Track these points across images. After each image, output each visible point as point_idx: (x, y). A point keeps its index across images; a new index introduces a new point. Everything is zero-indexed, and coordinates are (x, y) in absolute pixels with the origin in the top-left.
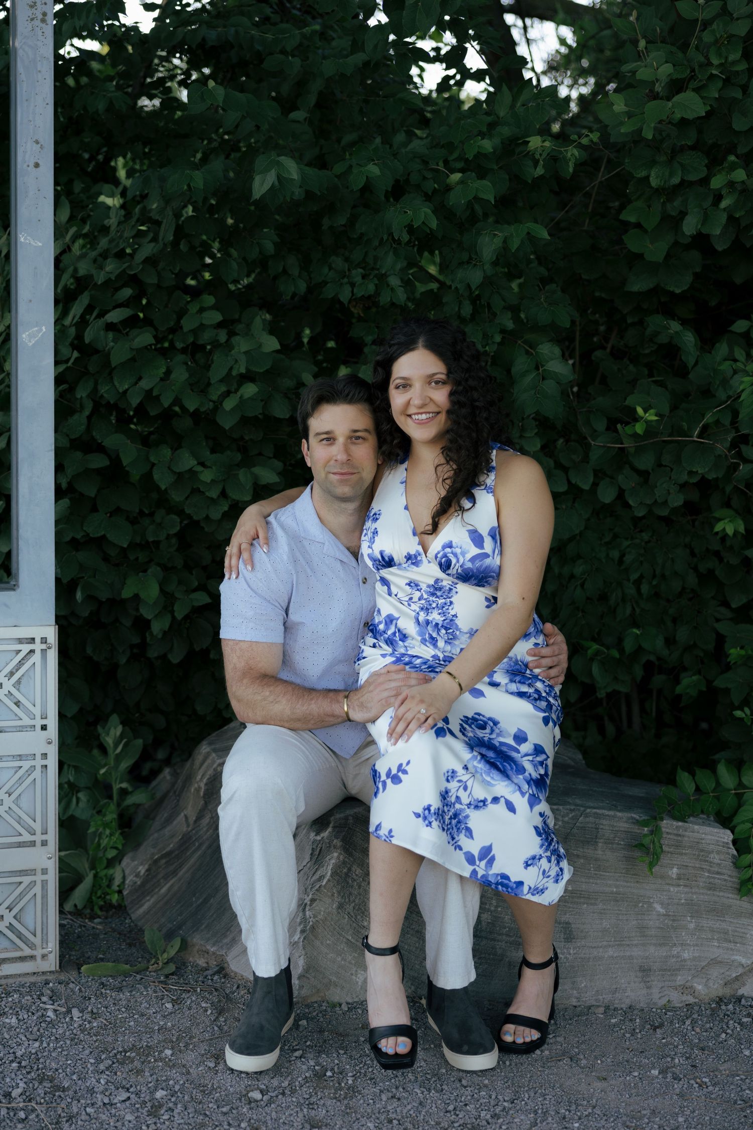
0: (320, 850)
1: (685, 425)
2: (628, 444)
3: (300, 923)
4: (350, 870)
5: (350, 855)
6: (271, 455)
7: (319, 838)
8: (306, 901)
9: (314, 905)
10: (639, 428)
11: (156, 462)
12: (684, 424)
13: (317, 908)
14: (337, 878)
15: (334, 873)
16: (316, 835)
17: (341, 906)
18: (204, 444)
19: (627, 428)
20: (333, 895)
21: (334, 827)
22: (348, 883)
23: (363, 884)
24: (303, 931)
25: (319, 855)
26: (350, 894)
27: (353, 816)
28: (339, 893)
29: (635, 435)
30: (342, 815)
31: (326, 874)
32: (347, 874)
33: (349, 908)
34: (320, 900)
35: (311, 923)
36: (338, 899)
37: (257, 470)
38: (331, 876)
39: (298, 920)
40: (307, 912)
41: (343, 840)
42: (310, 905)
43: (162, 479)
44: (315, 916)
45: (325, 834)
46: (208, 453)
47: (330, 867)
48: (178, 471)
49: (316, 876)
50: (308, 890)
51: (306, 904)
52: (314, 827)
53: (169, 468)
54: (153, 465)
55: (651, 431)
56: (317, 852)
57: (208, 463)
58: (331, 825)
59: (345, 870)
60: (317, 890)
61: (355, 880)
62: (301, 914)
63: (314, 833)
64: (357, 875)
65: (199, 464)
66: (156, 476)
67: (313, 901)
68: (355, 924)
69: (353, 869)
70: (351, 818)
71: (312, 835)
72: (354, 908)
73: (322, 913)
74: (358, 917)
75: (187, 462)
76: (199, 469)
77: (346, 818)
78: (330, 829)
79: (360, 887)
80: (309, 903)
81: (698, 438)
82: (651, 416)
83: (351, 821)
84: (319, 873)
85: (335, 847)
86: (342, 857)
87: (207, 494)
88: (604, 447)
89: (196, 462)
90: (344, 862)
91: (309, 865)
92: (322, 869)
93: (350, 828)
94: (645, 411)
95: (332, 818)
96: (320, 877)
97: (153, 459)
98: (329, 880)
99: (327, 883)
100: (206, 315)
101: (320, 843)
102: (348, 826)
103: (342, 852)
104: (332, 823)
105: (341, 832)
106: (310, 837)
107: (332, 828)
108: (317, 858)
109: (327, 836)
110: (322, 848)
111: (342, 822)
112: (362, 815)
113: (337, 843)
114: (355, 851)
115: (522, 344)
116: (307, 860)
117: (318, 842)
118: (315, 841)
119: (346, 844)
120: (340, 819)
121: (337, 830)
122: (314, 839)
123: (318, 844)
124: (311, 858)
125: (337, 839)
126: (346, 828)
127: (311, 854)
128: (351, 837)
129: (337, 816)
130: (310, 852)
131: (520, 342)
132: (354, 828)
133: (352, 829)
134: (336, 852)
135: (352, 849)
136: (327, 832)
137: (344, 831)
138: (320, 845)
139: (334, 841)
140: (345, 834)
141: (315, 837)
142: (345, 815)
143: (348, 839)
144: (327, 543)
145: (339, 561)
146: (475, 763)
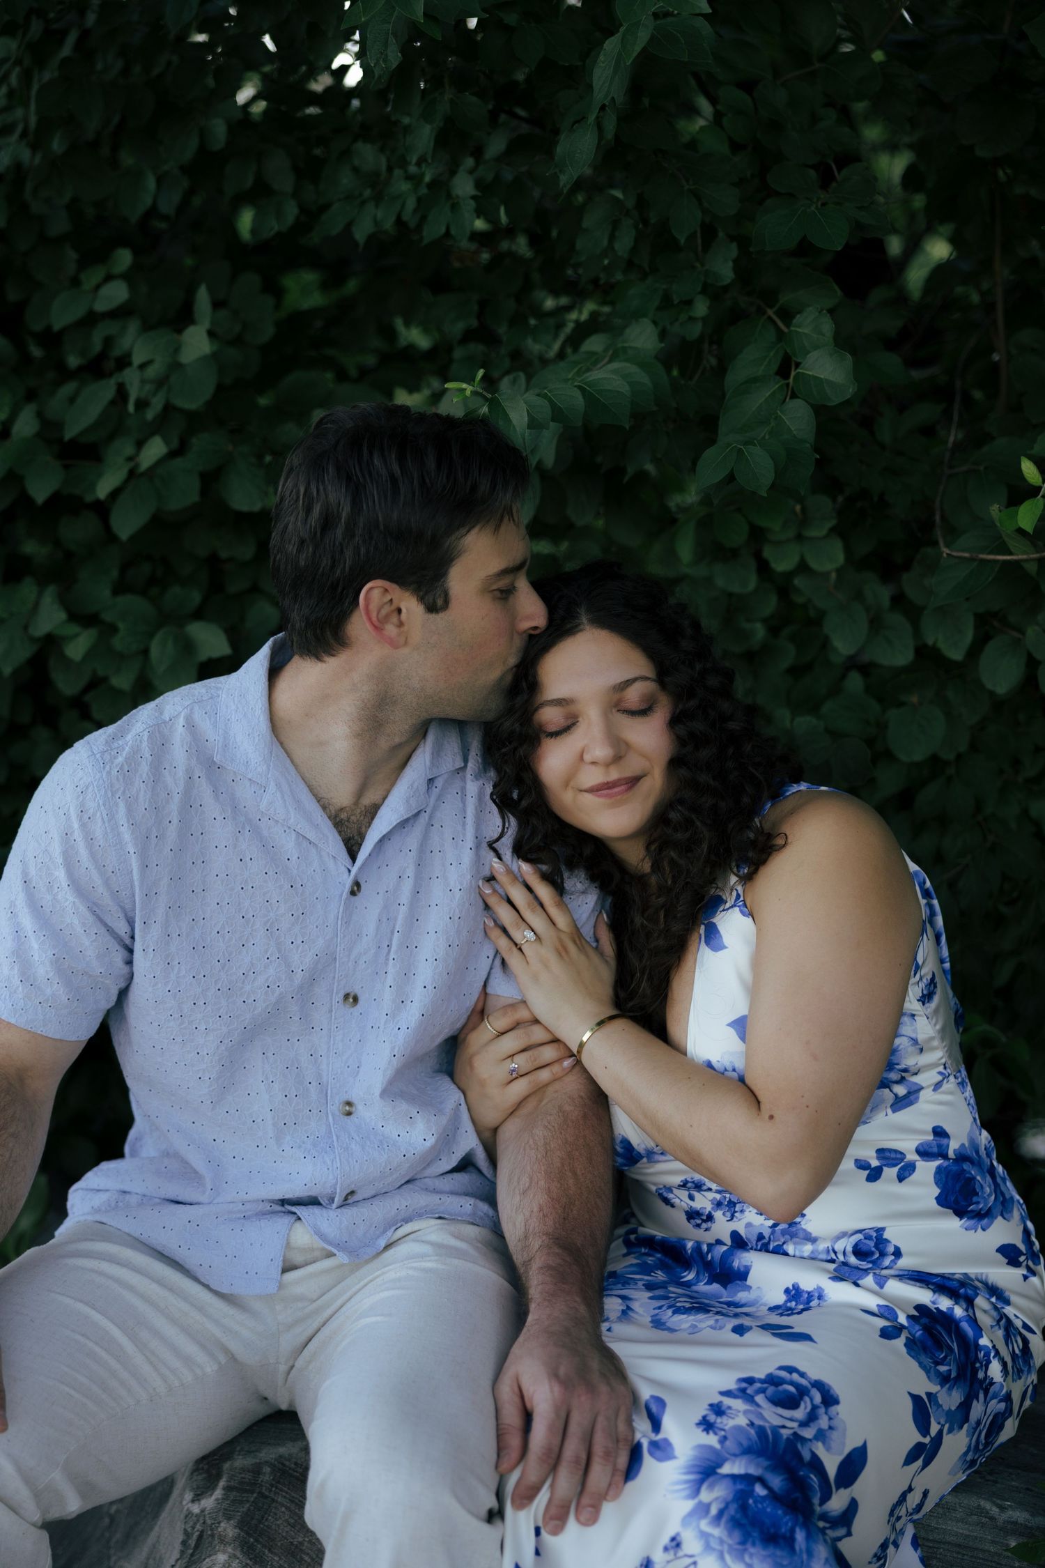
0: (200, 1537)
5: (258, 1559)
7: (196, 1509)
10: (1027, 518)
16: (193, 1501)
21: (228, 1489)
25: (195, 1548)
27: (272, 1465)
30: (249, 1461)
41: (242, 1525)
45: (209, 1503)
52: (193, 1477)
56: (192, 1542)
58: (222, 1483)
63: (191, 1495)
70: (267, 1470)
71: (189, 1496)
77: (256, 1470)
78: (218, 1493)
83: (267, 1476)
85: (222, 1541)
86: (235, 1565)
88: (972, 559)
93: (261, 1494)
95: (227, 1466)
101: (198, 1521)
102: (258, 1490)
103: (238, 1554)
104: (224, 1479)
105: (241, 1502)
106: (184, 1503)
107: (224, 1489)
108: (192, 1555)
109: (212, 1509)
110: (202, 1532)
111: (248, 1476)
112: (296, 1464)
113: (228, 1529)
114: (269, 1550)
115: (775, 317)
116: (176, 1555)
117: (195, 1519)
118: (189, 1514)
119: (247, 1533)
120: (243, 1470)
121: (232, 1495)
122: (188, 1509)
123: (195, 1524)
124: (182, 1552)
125: (229, 1519)
126: (253, 1492)
127: (184, 1543)
128: (263, 1517)
129: (240, 1462)
130: (181, 1537)
131: (770, 312)
132: (272, 1495)
133: (266, 1497)
134: (224, 1552)
135: (264, 1546)
136: (213, 1497)
137: (248, 1501)
138: (198, 1527)
139: (222, 1524)
140: (249, 1510)
141: (190, 1505)
142: (254, 1461)
143: (254, 1522)
144: (272, 788)
145: (294, 835)
146: (704, 1525)
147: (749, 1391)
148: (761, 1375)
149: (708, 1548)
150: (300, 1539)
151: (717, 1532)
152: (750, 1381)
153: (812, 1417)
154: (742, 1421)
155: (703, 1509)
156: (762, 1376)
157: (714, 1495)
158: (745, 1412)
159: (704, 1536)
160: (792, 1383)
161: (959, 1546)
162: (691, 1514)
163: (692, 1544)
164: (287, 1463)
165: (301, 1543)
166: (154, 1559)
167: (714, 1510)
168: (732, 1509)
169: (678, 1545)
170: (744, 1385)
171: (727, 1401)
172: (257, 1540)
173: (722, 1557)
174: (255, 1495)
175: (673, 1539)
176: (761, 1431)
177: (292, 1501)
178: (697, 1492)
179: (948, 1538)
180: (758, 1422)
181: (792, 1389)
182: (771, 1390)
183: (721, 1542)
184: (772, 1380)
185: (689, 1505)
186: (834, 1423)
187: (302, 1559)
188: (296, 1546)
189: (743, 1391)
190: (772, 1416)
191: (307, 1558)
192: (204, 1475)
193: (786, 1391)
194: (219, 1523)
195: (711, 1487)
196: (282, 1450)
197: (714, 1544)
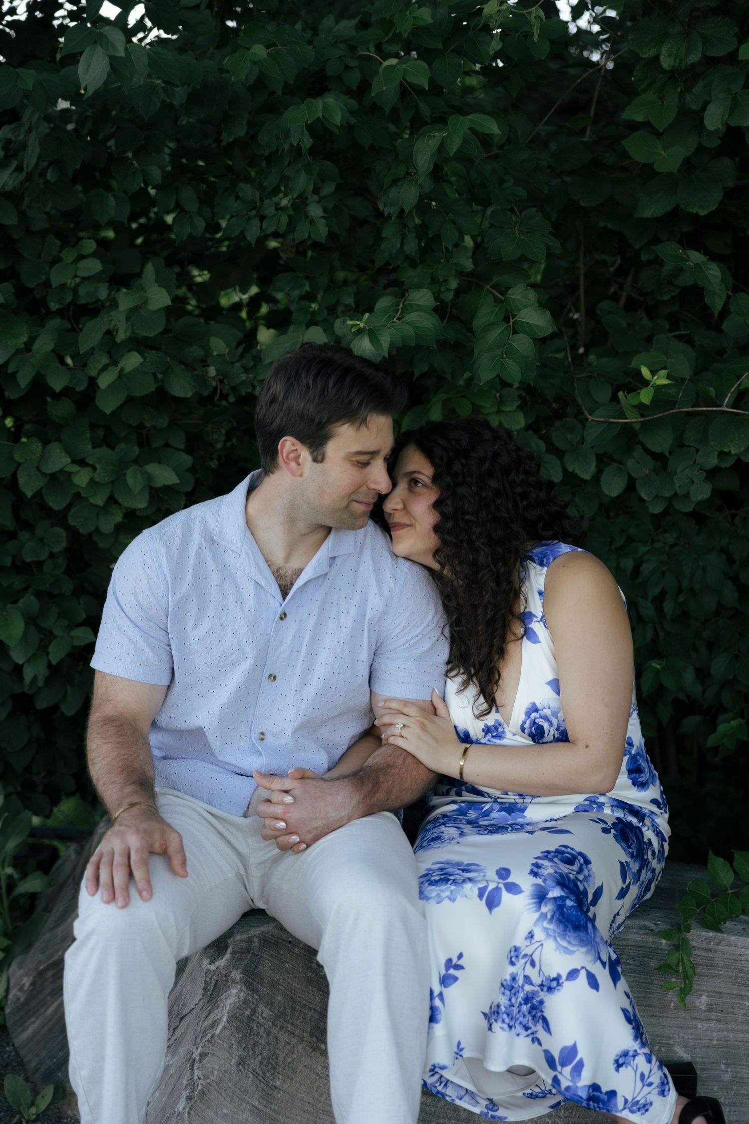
0: (216, 983)
1: (712, 391)
2: (633, 419)
3: (187, 1087)
4: (254, 1011)
5: (255, 991)
6: (182, 447)
7: (213, 967)
8: (194, 1056)
9: (205, 1062)
10: (645, 396)
11: (21, 461)
12: (711, 389)
13: (209, 1065)
14: (235, 1023)
15: (232, 1018)
16: (210, 964)
17: (242, 1061)
18: (88, 435)
19: (629, 396)
20: (231, 1047)
21: (233, 953)
22: (252, 1029)
23: (273, 1030)
24: (189, 1098)
25: (214, 990)
26: (256, 1044)
27: (258, 937)
28: (239, 1043)
29: (640, 407)
30: (245, 936)
31: (222, 1018)
32: (250, 1018)
33: (255, 1063)
34: (213, 1054)
35: (200, 1087)
36: (237, 1052)
37: (153, 468)
38: (228, 1021)
39: (185, 1082)
40: (196, 1072)
41: (244, 972)
42: (200, 1062)
43: (29, 485)
44: (206, 1077)
45: (222, 962)
46: (90, 447)
47: (227, 1009)
48: (48, 472)
49: (209, 1021)
50: (198, 1040)
51: (194, 1060)
52: (208, 951)
53: (38, 468)
54: (19, 465)
55: (662, 399)
56: (211, 987)
57: (90, 461)
58: (229, 951)
59: (248, 1013)
60: (208, 1041)
61: (261, 1025)
62: (188, 1073)
63: (208, 961)
64: (264, 1018)
65: (73, 462)
66: (21, 481)
67: (203, 1055)
68: (262, 1085)
69: (259, 1010)
70: (256, 940)
71: (206, 962)
72: (261, 1063)
73: (216, 1072)
74: (268, 1075)
75: (58, 460)
76: (74, 468)
77: (250, 941)
78: (228, 956)
79: (268, 1034)
80: (197, 1058)
81: (732, 408)
82: (661, 380)
83: (256, 943)
84: (212, 1016)
85: (233, 981)
86: (242, 995)
87: (92, 500)
88: (605, 422)
89: (69, 460)
90: (246, 1002)
91: (201, 1003)
92: (216, 1011)
93: (254, 954)
94: (653, 373)
95: (231, 940)
96: (214, 1022)
97: (17, 457)
98: (225, 1028)
99: (221, 1032)
100: (82, 264)
101: (215, 974)
102: (252, 952)
103: (243, 988)
104: (231, 948)
105: (243, 959)
106: (203, 966)
107: (231, 953)
108: (211, 995)
109: (224, 965)
110: (217, 980)
111: (245, 945)
112: (272, 935)
113: (237, 975)
114: (261, 985)
115: (491, 289)
116: (199, 996)
117: (212, 973)
118: (208, 971)
119: (248, 976)
120: (242, 941)
121: (237, 956)
122: (207, 968)
123: (212, 976)
124: (204, 994)
125: (237, 969)
126: (249, 953)
127: (204, 989)
128: (256, 967)
129: (238, 937)
130: (203, 986)
131: (488, 287)
132: (260, 954)
133: (257, 955)
134: (235, 988)
135: (258, 983)
136: (224, 959)
137: (246, 958)
138: (214, 977)
139: (233, 973)
140: (248, 963)
141: (208, 966)
142: (248, 936)
143: (251, 969)
144: (244, 555)
145: (253, 582)
146: (545, 924)
147: (549, 857)
148: (552, 849)
149: (548, 935)
150: (278, 978)
151: (551, 927)
152: (548, 852)
153: (580, 871)
154: (551, 871)
155: (543, 916)
156: (554, 850)
157: (547, 908)
158: (551, 866)
159: (546, 929)
160: (569, 853)
161: (636, 946)
162: (538, 920)
163: (539, 935)
164: (267, 935)
165: (278, 980)
166: (178, 1006)
167: (549, 916)
168: (557, 915)
169: (532, 937)
170: (546, 854)
171: (540, 862)
172: (253, 980)
173: (555, 939)
174: (250, 955)
175: (530, 933)
176: (561, 875)
177: (272, 957)
178: (540, 908)
179: (631, 943)
180: (559, 871)
181: (569, 856)
182: (560, 856)
183: (554, 931)
184: (558, 852)
185: (537, 915)
186: (590, 873)
187: (279, 989)
188: (276, 982)
189: (547, 856)
190: (564, 868)
191: (282, 988)
192: (214, 949)
193: (567, 857)
194: (231, 972)
195: (546, 905)
196: (263, 929)
197: (551, 933)
